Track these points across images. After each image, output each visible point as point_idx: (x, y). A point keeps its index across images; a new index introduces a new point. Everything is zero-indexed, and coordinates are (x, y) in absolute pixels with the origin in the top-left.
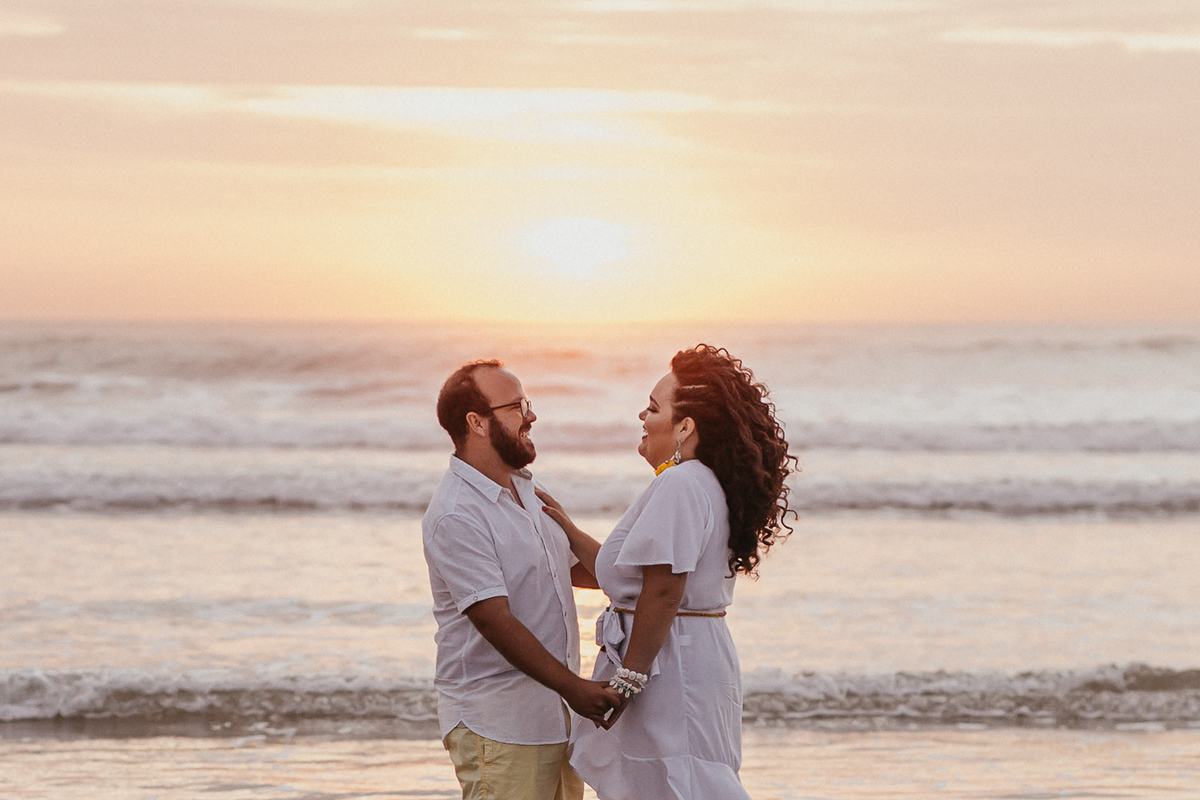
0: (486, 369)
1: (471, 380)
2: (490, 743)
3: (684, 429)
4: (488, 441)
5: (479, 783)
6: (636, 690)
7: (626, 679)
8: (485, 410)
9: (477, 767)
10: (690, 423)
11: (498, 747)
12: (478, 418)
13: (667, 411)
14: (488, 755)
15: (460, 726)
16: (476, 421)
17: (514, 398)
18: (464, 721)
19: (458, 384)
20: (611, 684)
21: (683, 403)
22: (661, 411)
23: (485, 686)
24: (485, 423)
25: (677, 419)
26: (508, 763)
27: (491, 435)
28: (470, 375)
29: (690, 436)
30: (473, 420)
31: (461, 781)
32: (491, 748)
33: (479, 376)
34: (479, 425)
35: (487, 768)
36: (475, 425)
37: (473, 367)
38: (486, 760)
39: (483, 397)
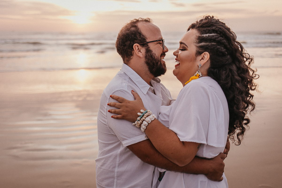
0: (144, 22)
1: (136, 27)
3: (202, 59)
4: (143, 60)
8: (144, 43)
10: (207, 55)
12: (140, 47)
13: (192, 49)
16: (138, 49)
17: (158, 38)
19: (129, 29)
21: (203, 44)
22: (189, 49)
24: (143, 50)
25: (199, 53)
27: (146, 57)
28: (136, 25)
29: (206, 63)
30: (137, 48)
34: (140, 51)
36: (137, 51)
37: (138, 21)
39: (143, 36)
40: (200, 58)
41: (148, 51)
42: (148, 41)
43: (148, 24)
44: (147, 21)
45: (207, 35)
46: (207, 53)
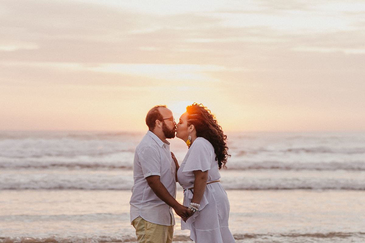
0: (162, 108)
1: (157, 110)
2: (149, 223)
3: (191, 128)
5: (144, 235)
6: (197, 210)
7: (194, 206)
8: (162, 120)
9: (144, 230)
11: (152, 224)
13: (185, 123)
14: (148, 227)
15: (140, 217)
17: (170, 117)
18: (141, 215)
19: (153, 111)
20: (189, 208)
21: (190, 120)
23: (149, 205)
24: (161, 124)
25: (189, 125)
26: (154, 230)
27: (163, 128)
29: (193, 131)
30: (158, 122)
31: (137, 234)
32: (149, 225)
33: (160, 109)
35: (147, 231)
36: (158, 124)
37: (159, 107)
38: (147, 228)
39: (161, 115)
40: (190, 128)
41: (164, 125)
42: (164, 118)
43: (164, 108)
44: (164, 107)
45: (193, 115)
46: (192, 125)
